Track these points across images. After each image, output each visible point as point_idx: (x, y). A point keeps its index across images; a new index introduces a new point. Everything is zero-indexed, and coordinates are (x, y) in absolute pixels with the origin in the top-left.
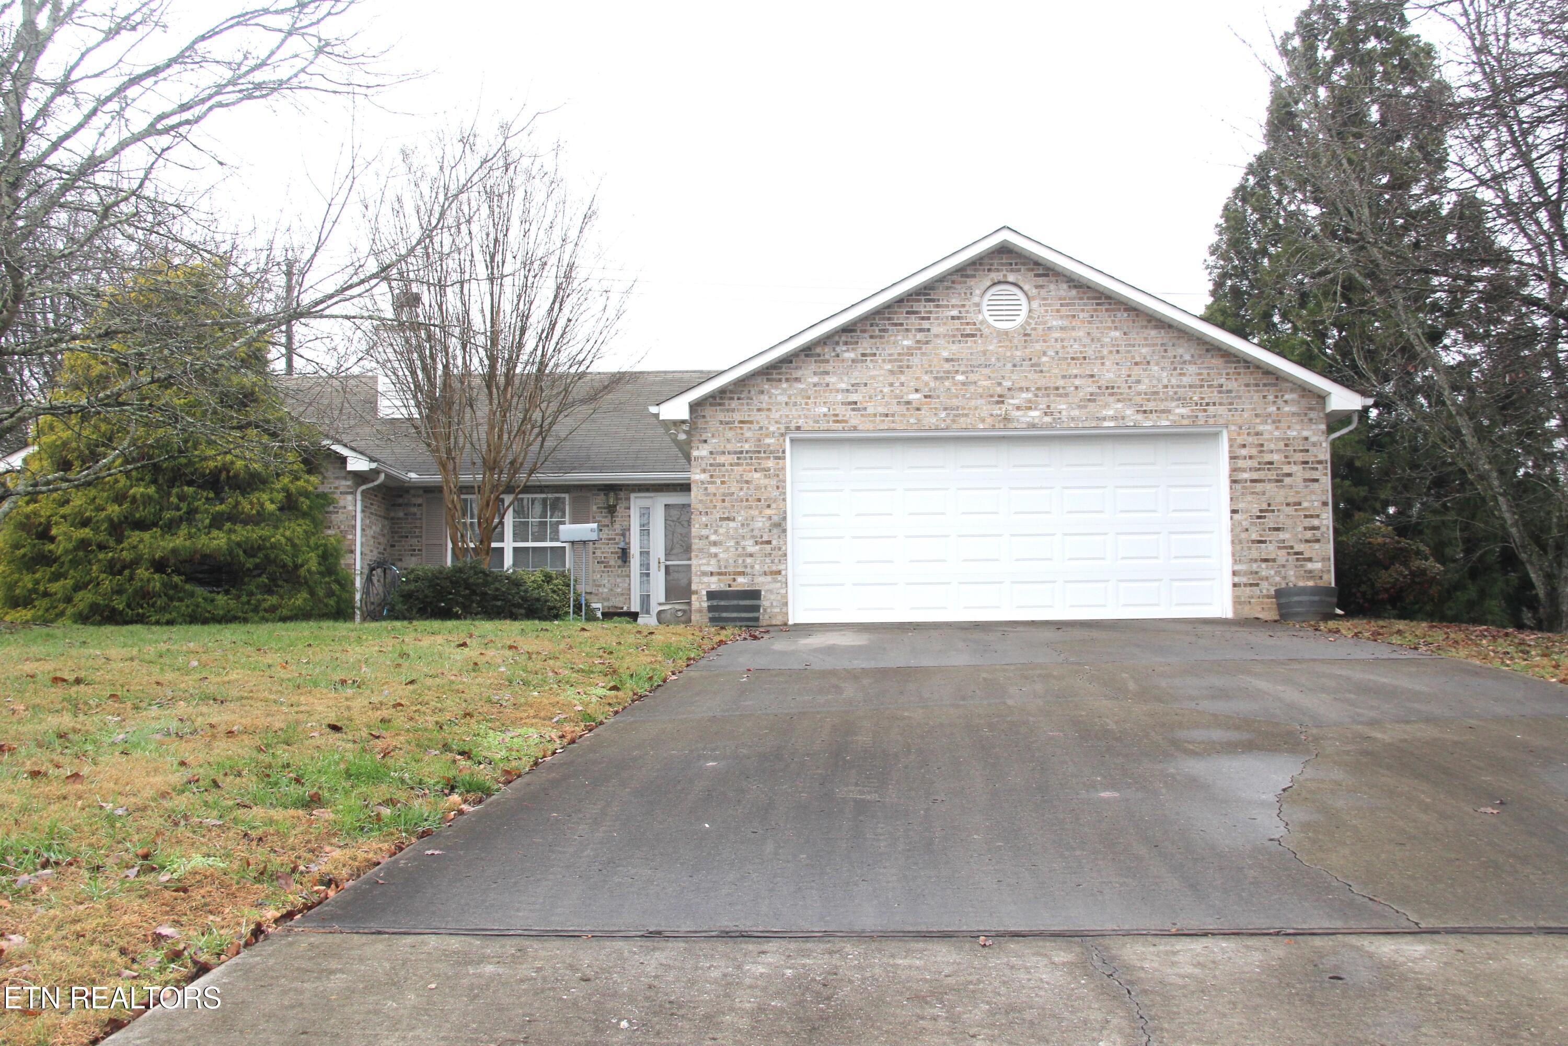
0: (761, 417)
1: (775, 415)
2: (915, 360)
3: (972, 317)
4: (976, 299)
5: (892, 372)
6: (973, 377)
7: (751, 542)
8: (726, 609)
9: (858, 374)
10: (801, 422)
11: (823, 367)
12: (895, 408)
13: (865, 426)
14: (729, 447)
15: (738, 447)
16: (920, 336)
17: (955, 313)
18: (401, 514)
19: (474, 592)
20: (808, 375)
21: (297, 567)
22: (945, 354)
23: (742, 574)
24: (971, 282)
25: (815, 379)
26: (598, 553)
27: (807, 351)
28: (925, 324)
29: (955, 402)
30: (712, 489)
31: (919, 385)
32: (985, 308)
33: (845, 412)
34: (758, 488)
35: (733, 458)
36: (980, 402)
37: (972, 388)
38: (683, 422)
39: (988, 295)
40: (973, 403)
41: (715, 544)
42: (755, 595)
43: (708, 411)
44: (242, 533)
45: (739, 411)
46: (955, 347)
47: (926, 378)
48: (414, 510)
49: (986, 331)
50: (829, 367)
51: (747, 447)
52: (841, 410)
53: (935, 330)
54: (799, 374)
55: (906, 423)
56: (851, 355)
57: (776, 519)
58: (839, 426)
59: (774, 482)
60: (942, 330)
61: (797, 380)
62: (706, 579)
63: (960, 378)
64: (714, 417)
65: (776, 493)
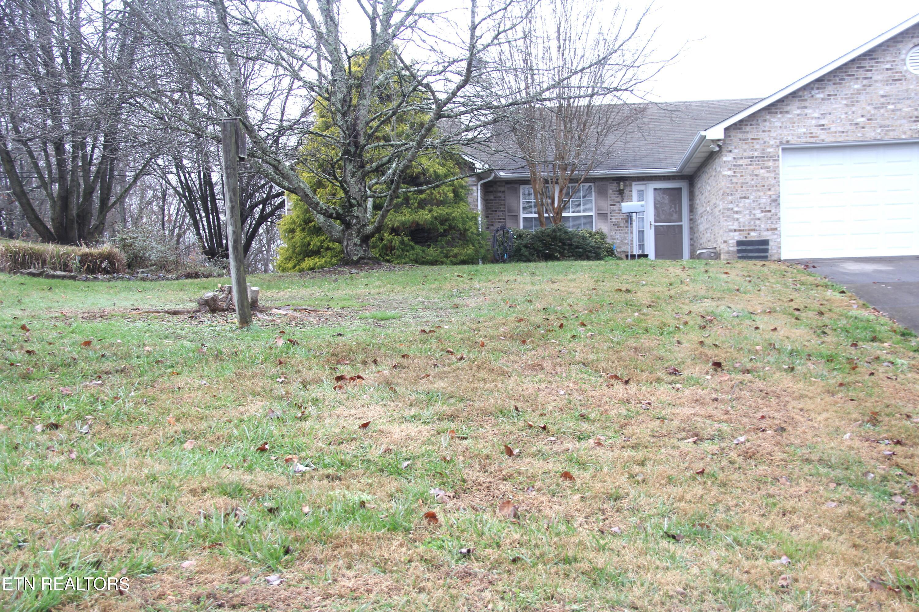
0: (765, 136)
1: (773, 134)
2: (862, 97)
3: (899, 68)
4: (903, 56)
5: (847, 105)
6: (899, 106)
7: (759, 211)
8: (751, 251)
9: (825, 107)
10: (789, 138)
11: (804, 104)
12: (848, 127)
13: (829, 139)
14: (745, 154)
15: (750, 154)
16: (865, 82)
17: (888, 66)
18: (492, 197)
19: (564, 244)
20: (794, 109)
21: (466, 230)
22: (881, 93)
23: (754, 230)
24: (900, 46)
25: (798, 111)
26: (613, 219)
27: (794, 95)
28: (869, 74)
29: (887, 122)
30: (735, 180)
31: (864, 113)
32: (908, 62)
33: (817, 131)
34: (763, 179)
35: (747, 161)
36: (903, 121)
37: (898, 113)
38: (719, 140)
39: (910, 54)
40: (898, 122)
41: (737, 213)
42: (766, 242)
43: (733, 133)
44: (438, 211)
45: (751, 132)
46: (888, 88)
47: (869, 108)
48: (500, 194)
49: (909, 76)
50: (807, 104)
51: (756, 154)
52: (815, 130)
53: (875, 78)
54: (788, 108)
55: (856, 136)
56: (821, 96)
57: (774, 197)
58: (813, 140)
59: (773, 175)
60: (879, 77)
61: (787, 112)
62: (732, 234)
63: (891, 107)
64: (737, 136)
65: (773, 182)
